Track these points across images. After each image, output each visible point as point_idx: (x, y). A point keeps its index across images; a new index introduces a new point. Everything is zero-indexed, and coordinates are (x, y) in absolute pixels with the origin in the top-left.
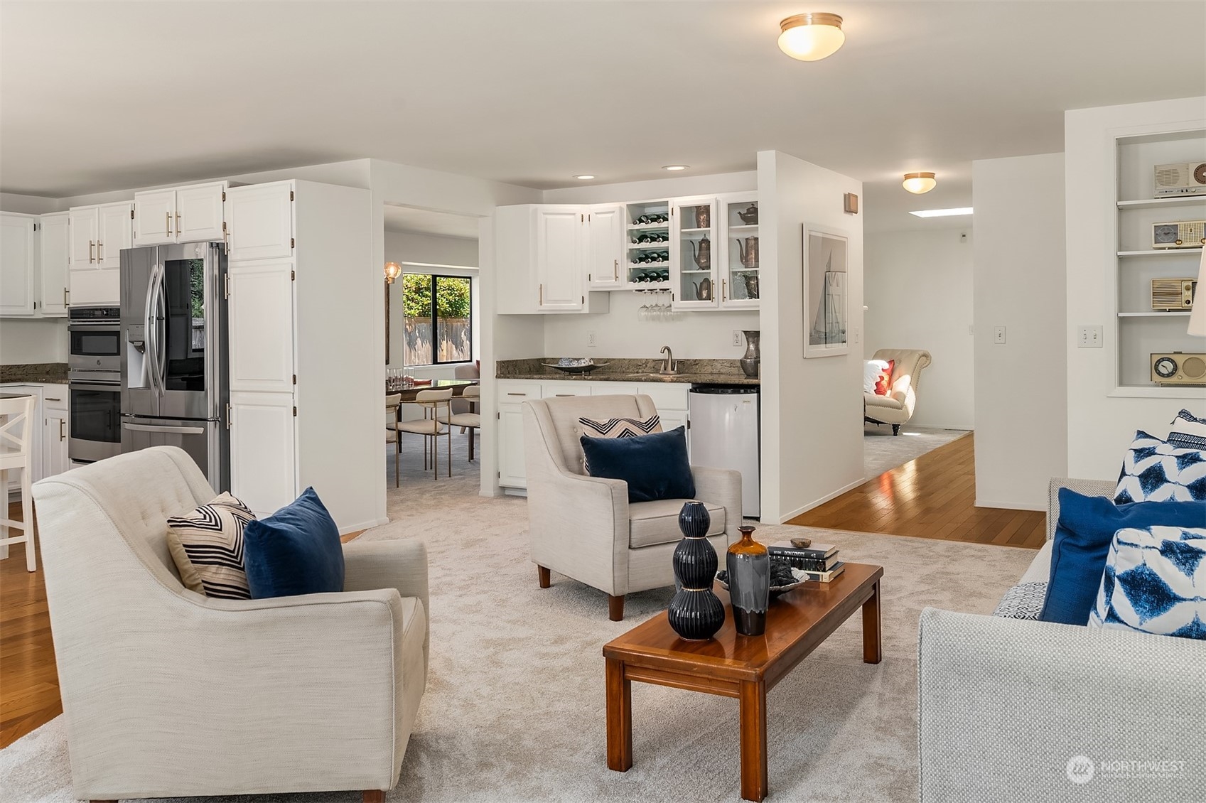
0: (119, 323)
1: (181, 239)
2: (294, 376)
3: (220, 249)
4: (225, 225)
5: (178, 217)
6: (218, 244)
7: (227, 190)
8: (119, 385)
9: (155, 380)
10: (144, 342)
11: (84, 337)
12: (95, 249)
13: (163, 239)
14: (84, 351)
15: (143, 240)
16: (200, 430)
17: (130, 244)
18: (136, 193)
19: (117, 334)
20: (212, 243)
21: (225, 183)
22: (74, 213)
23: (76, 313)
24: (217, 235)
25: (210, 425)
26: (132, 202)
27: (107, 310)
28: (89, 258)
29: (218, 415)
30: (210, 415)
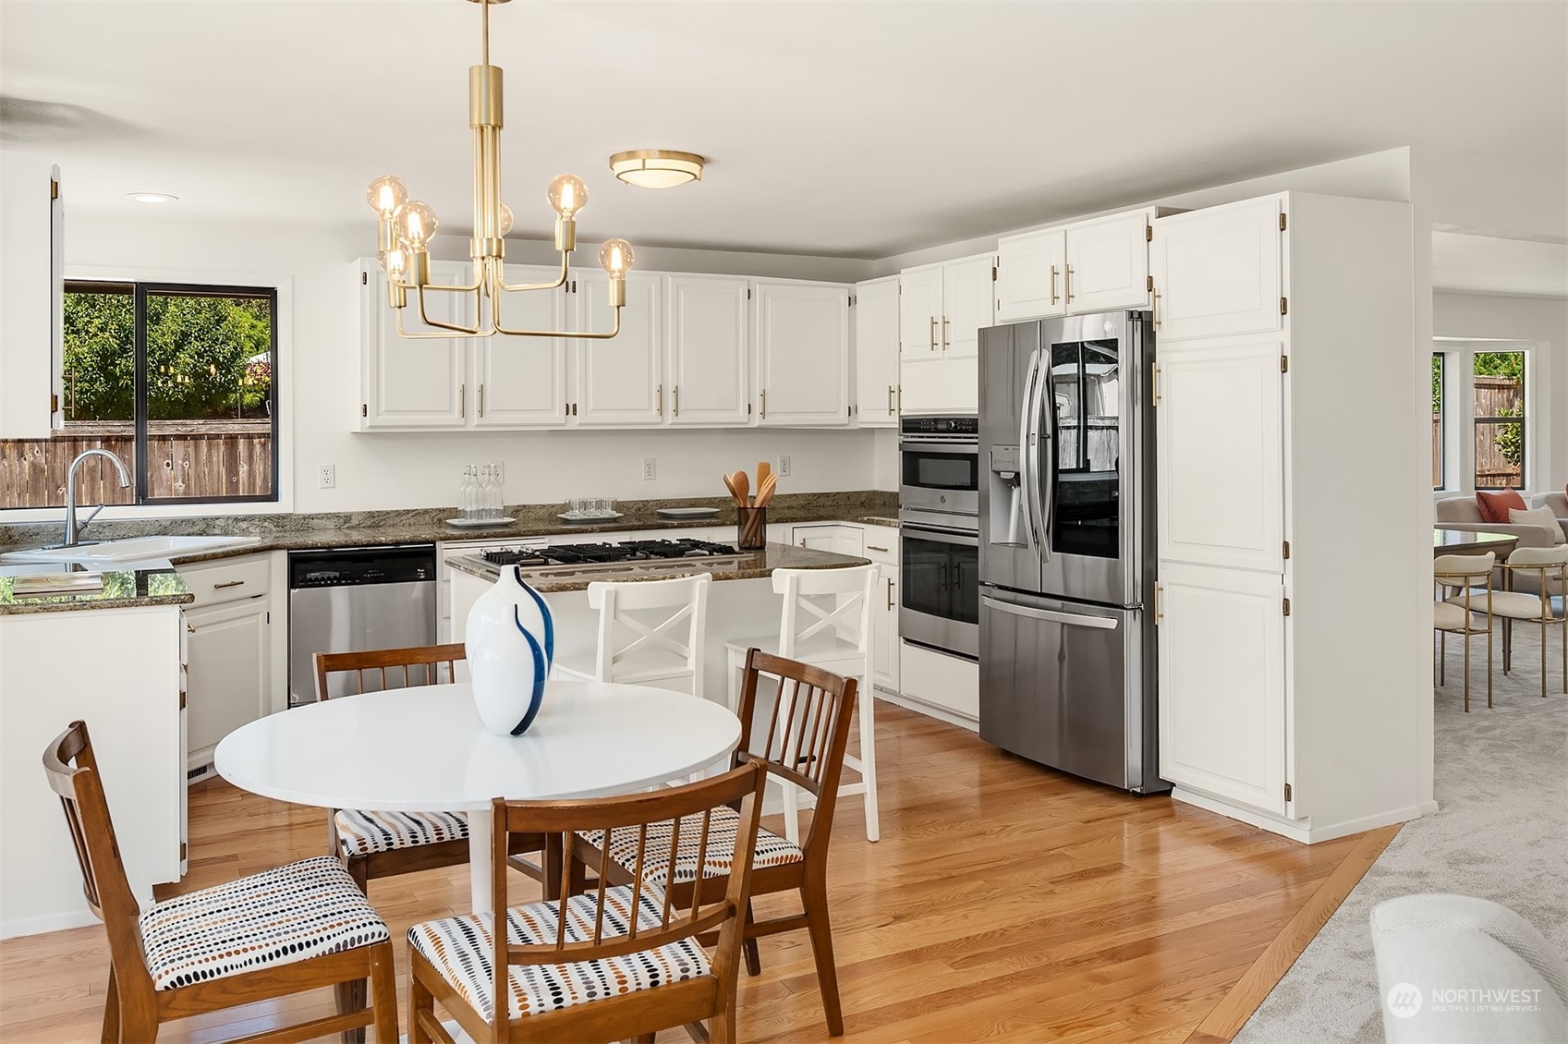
0: (976, 441)
1: (1075, 306)
2: (1286, 545)
3: (1144, 323)
4: (1150, 280)
5: (1069, 272)
6: (1140, 313)
7: (1154, 222)
8: (976, 536)
9: (1035, 533)
10: (1017, 475)
11: (921, 460)
12: (939, 328)
13: (1042, 309)
14: (921, 481)
15: (1010, 314)
16: (1112, 624)
17: (992, 322)
18: (1000, 240)
19: (973, 458)
20: (1132, 312)
21: (1150, 209)
22: (906, 276)
23: (910, 425)
24: (1140, 300)
25: (1128, 615)
26: (995, 254)
27: (956, 421)
28: (930, 343)
29: (1139, 600)
30: (1128, 600)
